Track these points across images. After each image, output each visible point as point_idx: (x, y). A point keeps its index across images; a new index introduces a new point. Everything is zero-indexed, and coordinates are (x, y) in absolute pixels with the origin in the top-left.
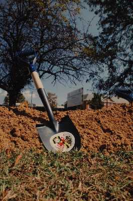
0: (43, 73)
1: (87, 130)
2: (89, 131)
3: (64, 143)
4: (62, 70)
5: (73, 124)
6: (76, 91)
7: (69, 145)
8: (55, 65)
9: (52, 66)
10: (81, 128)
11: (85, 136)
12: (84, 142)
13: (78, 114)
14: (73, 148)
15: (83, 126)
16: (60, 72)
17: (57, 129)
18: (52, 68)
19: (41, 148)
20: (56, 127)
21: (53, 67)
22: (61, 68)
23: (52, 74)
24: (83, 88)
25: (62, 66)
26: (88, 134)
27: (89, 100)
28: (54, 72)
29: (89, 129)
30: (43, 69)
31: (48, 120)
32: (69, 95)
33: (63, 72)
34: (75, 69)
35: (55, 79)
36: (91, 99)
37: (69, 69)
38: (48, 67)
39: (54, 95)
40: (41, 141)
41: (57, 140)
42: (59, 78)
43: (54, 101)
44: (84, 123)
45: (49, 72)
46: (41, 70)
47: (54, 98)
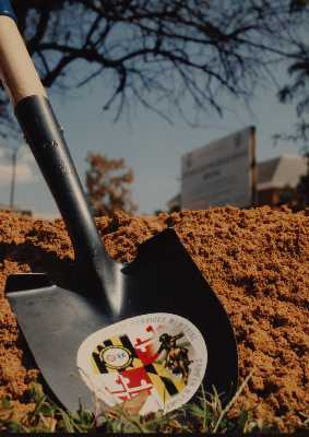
0: (64, 62)
1: (268, 305)
2: (283, 309)
3: (149, 368)
4: (151, 43)
5: (197, 273)
6: (224, 141)
7: (177, 379)
8: (117, 18)
9: (103, 24)
10: (238, 292)
11: (261, 335)
12: (258, 363)
13: (225, 228)
14: (198, 393)
15: (248, 285)
16: (144, 52)
17: (116, 298)
18: (103, 36)
19: (26, 398)
20: (108, 288)
21: (108, 29)
22: (148, 31)
23: (107, 63)
24: (253, 130)
25: (152, 25)
26: (278, 321)
27: (287, 189)
28: (116, 55)
29: (282, 298)
30: (61, 42)
31: (71, 254)
32: (188, 161)
33: (156, 51)
34: (214, 36)
35: (121, 89)
36: (294, 183)
37: (186, 39)
38: (87, 28)
39: (118, 164)
40: (28, 361)
41: (117, 357)
42: (139, 84)
43: (118, 193)
44: (252, 271)
45: (90, 53)
46: (53, 46)
47: (117, 181)
